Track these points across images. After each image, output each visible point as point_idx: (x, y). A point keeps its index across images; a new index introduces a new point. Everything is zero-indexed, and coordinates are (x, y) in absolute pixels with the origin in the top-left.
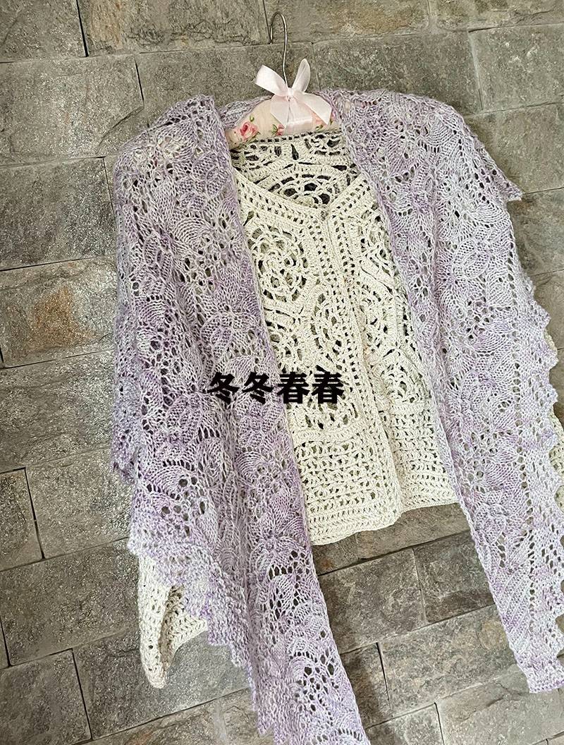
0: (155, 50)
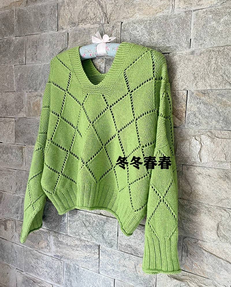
0: (74, 28)
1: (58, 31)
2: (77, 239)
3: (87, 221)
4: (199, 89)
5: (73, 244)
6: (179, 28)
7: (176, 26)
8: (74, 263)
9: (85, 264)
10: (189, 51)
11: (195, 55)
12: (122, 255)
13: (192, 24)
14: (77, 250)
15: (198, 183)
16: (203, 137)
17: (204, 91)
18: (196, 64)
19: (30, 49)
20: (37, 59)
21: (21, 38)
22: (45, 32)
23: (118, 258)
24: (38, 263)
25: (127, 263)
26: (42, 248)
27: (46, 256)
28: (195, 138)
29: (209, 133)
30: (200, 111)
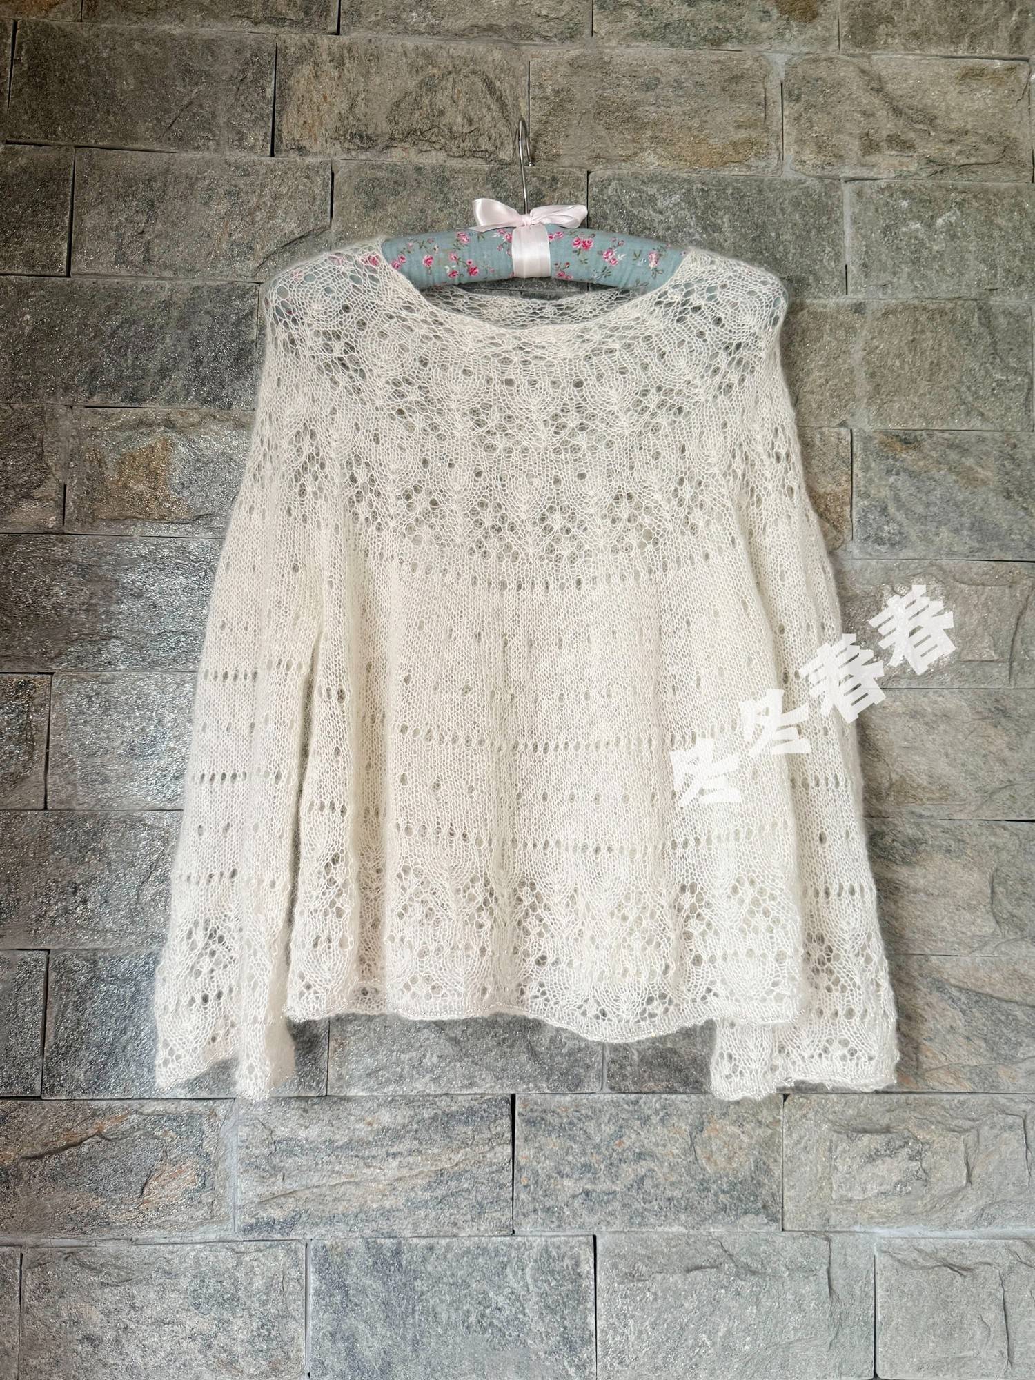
0: (363, 157)
1: (272, 155)
4: (889, 425)
5: (362, 1130)
6: (806, 223)
7: (797, 215)
9: (432, 1215)
10: (845, 300)
11: (869, 316)
13: (847, 220)
17: (906, 434)
19: (102, 209)
20: (147, 260)
21: (50, 153)
22: (197, 148)
24: (132, 1307)
26: (166, 1208)
27: (187, 1248)
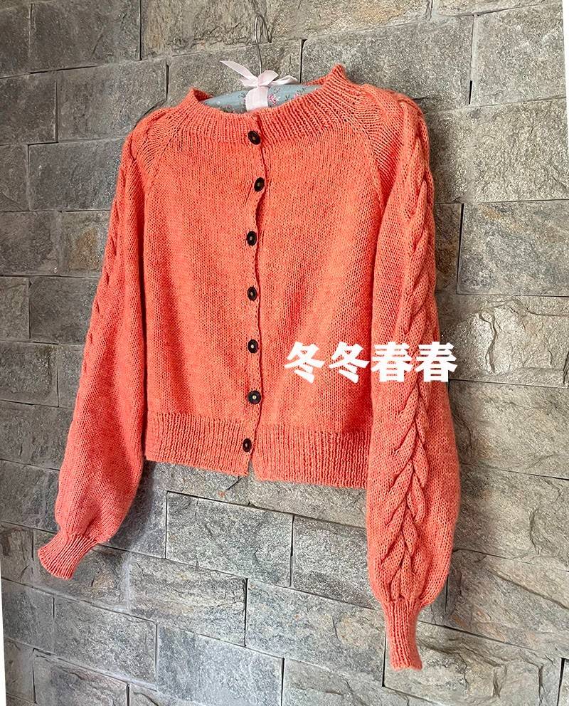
0: (182, 53)
1: (141, 59)
2: (191, 568)
3: (215, 522)
4: (490, 200)
5: (179, 579)
6: (443, 54)
7: (437, 49)
8: (182, 627)
9: (209, 627)
10: (466, 109)
11: (482, 119)
12: (303, 600)
13: (475, 46)
14: (191, 594)
15: (485, 422)
16: (499, 312)
17: (503, 205)
18: (483, 140)
19: (68, 104)
20: (87, 130)
21: (47, 77)
22: (107, 62)
23: (292, 608)
24: (89, 632)
25: (314, 618)
26: (101, 594)
27: (111, 613)
28: (480, 316)
29: (513, 304)
30: (491, 252)
